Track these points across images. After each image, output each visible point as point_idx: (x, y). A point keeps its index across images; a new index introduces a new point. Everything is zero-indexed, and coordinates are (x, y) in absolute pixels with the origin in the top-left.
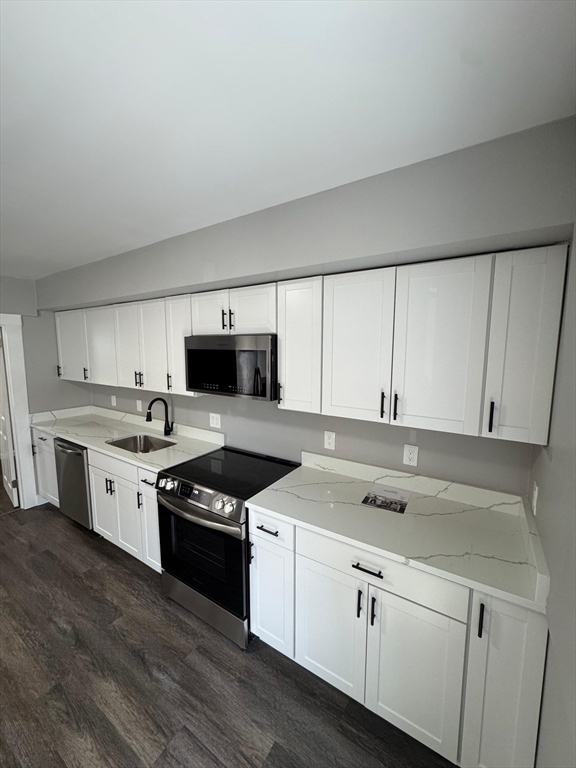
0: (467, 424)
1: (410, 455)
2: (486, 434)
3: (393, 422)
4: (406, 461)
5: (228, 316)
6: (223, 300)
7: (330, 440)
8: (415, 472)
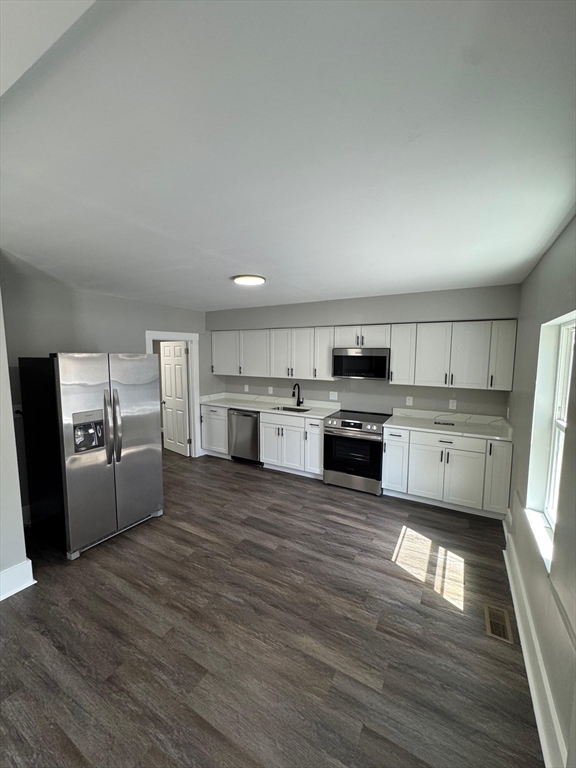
0: (481, 384)
1: (453, 405)
2: (490, 388)
3: (451, 386)
4: (450, 407)
5: (360, 340)
6: (357, 331)
7: (409, 401)
8: (455, 412)
